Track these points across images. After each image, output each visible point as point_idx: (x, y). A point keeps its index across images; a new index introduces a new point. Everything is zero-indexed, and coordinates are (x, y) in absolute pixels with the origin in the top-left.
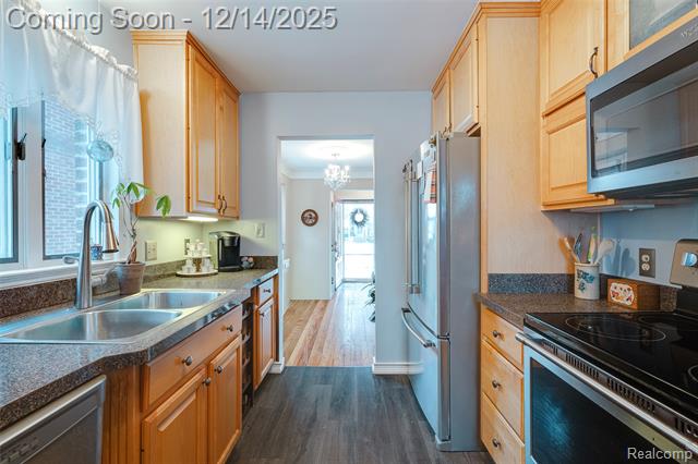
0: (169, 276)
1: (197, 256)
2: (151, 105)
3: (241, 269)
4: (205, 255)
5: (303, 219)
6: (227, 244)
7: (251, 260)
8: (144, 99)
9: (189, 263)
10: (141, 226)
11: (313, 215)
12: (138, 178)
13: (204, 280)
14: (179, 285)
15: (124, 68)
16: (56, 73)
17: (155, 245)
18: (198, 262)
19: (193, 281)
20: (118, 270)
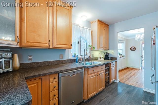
0: (96, 60)
1: (100, 57)
2: (93, 33)
3: (109, 60)
4: (101, 56)
5: (131, 49)
6: (106, 55)
7: (111, 58)
8: (92, 32)
9: (99, 58)
10: (91, 51)
11: (134, 48)
12: (91, 44)
13: (101, 61)
14: (97, 61)
15: (89, 28)
16: (81, 33)
17: (94, 54)
18: (101, 58)
19: (99, 61)
20: (88, 58)
